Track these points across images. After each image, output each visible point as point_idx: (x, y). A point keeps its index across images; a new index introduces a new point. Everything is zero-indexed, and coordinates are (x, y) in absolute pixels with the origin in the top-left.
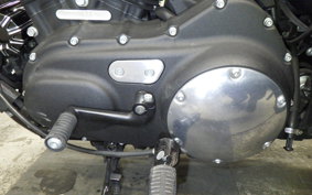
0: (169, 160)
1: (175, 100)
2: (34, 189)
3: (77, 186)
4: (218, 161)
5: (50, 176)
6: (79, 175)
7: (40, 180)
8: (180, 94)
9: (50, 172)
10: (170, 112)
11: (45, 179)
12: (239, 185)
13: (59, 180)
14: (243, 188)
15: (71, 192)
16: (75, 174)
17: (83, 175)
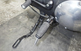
0: (50, 22)
1: (58, 6)
2: (25, 15)
3: (34, 18)
4: (66, 28)
5: (30, 14)
6: (36, 16)
7: (27, 14)
8: (60, 5)
9: (30, 13)
10: (56, 9)
11: (29, 14)
12: (73, 36)
13: (31, 15)
14: (74, 37)
15: (32, 19)
16: (35, 15)
17: (37, 16)
